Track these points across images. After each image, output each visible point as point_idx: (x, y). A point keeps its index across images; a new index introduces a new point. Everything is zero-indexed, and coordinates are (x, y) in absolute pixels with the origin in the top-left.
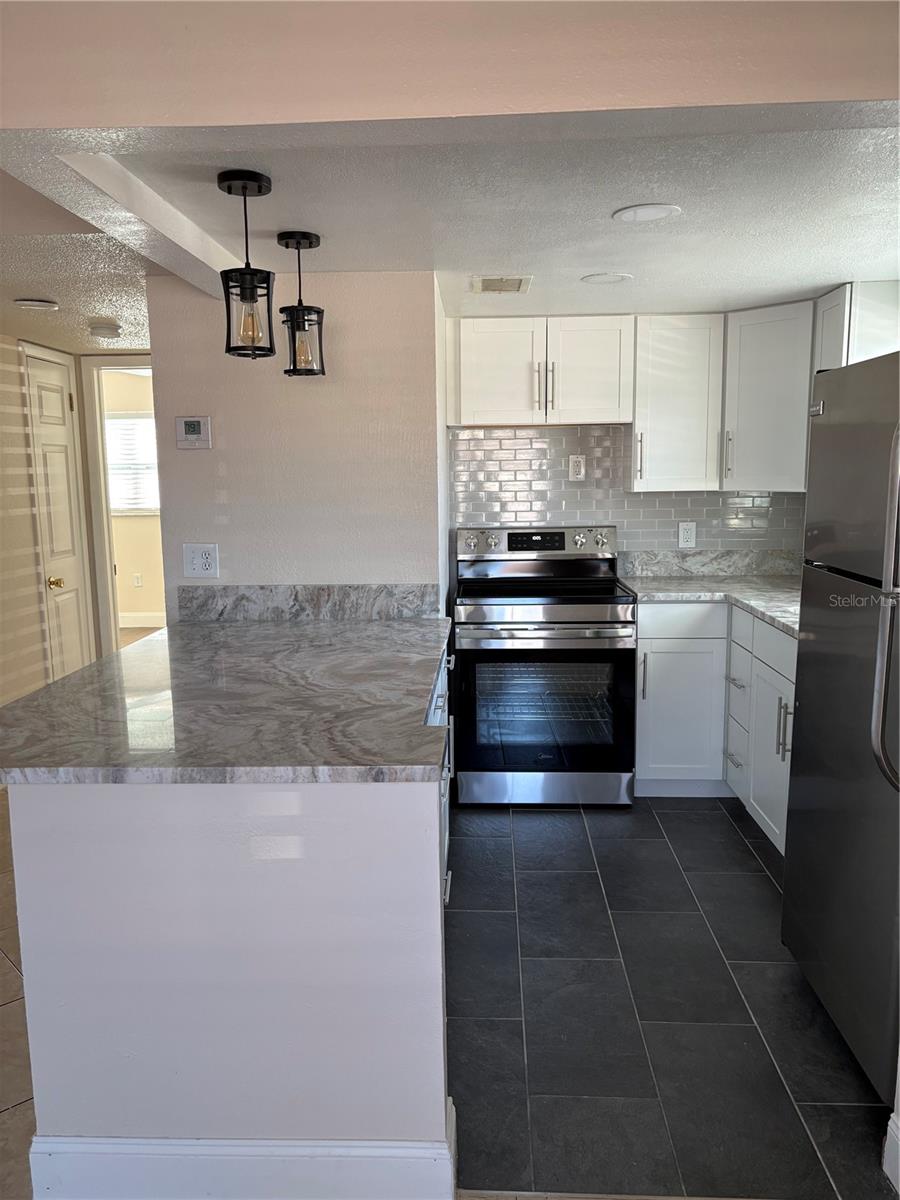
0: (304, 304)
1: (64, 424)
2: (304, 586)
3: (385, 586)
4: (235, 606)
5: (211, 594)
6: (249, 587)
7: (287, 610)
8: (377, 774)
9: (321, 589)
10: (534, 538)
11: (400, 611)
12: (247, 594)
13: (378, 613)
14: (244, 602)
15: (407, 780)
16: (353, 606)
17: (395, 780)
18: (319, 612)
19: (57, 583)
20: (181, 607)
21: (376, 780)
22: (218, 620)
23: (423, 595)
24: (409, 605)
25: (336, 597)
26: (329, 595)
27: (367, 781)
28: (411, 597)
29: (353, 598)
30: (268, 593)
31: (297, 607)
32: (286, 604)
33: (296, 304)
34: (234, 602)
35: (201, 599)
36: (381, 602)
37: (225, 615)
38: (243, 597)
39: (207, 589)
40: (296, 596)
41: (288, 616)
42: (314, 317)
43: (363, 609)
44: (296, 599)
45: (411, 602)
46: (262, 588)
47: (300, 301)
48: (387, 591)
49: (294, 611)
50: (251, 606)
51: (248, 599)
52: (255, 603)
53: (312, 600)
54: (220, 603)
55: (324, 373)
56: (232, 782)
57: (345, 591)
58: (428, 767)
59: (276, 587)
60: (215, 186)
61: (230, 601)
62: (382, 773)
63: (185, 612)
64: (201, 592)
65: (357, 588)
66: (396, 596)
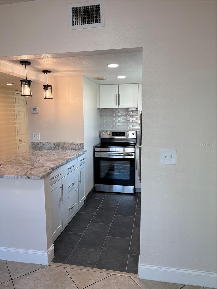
2: (56, 142)
3: (73, 143)
4: (42, 146)
5: (38, 144)
6: (45, 142)
7: (52, 147)
9: (59, 143)
10: (118, 133)
11: (76, 148)
12: (45, 144)
13: (71, 148)
14: (44, 145)
16: (66, 147)
18: (59, 148)
19: (21, 141)
20: (32, 146)
21: (28, 179)
22: (39, 149)
23: (80, 145)
24: (77, 147)
25: (62, 145)
26: (61, 144)
28: (78, 145)
29: (66, 145)
30: (49, 143)
31: (55, 147)
34: (42, 145)
35: (36, 144)
36: (72, 146)
37: (40, 148)
38: (44, 144)
39: (37, 142)
40: (54, 144)
41: (53, 149)
42: (50, 87)
43: (68, 147)
44: (54, 145)
45: (78, 146)
46: (48, 142)
47: (47, 84)
48: (73, 144)
49: (54, 147)
50: (45, 146)
51: (45, 145)
52: (46, 146)
53: (58, 145)
54: (39, 145)
57: (64, 143)
58: (38, 177)
59: (50, 142)
61: (41, 145)
63: (33, 147)
64: (36, 143)
65: (67, 143)
66: (75, 145)
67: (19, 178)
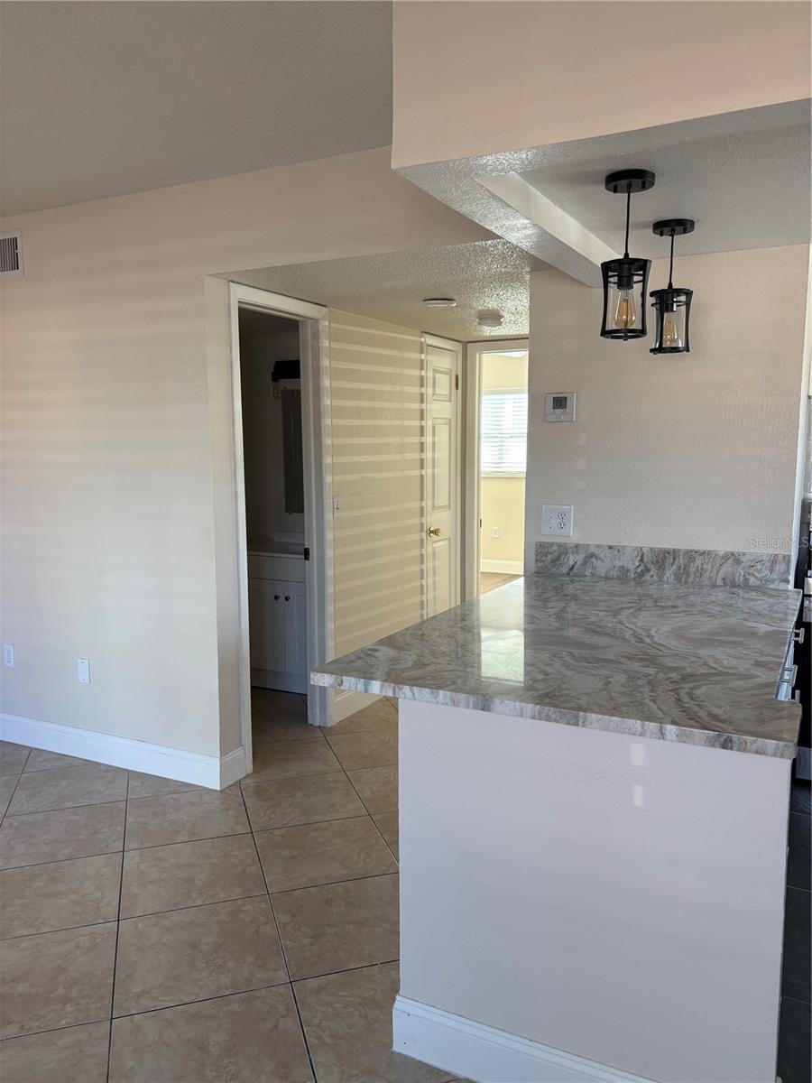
0: (674, 287)
1: (450, 401)
2: (651, 549)
3: (733, 554)
4: (585, 563)
5: (564, 550)
6: (598, 546)
7: (632, 570)
8: (726, 740)
9: (667, 552)
11: (746, 580)
12: (596, 553)
13: (723, 579)
14: (593, 560)
15: (757, 752)
16: (697, 570)
17: (744, 750)
18: (663, 574)
19: (435, 532)
20: (537, 560)
21: (724, 746)
22: (568, 574)
23: (773, 565)
24: (756, 574)
25: (681, 561)
26: (674, 559)
27: (714, 746)
28: (759, 566)
29: (698, 562)
30: (615, 552)
31: (642, 568)
32: (631, 564)
33: (666, 288)
34: (584, 559)
35: (556, 554)
36: (727, 568)
37: (575, 570)
38: (592, 555)
39: (560, 545)
40: (642, 557)
41: (632, 576)
42: (683, 298)
43: (708, 573)
44: (642, 560)
45: (759, 571)
46: (610, 547)
47: (670, 284)
48: (735, 558)
49: (639, 570)
50: (597, 563)
51: (597, 557)
52: (603, 561)
53: (657, 562)
54: (571, 558)
55: (688, 350)
56: (584, 726)
57: (691, 555)
58: (782, 743)
59: (624, 547)
60: (603, 187)
61: (580, 558)
62: (731, 741)
63: (541, 564)
64: (555, 548)
65: (703, 554)
66: (743, 564)
67: (669, 737)
